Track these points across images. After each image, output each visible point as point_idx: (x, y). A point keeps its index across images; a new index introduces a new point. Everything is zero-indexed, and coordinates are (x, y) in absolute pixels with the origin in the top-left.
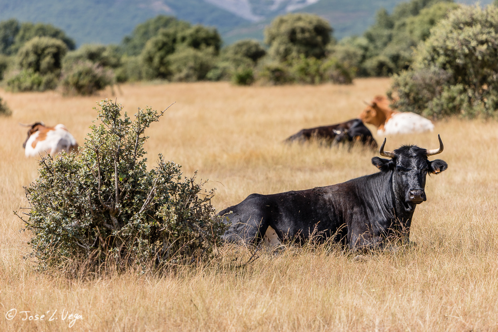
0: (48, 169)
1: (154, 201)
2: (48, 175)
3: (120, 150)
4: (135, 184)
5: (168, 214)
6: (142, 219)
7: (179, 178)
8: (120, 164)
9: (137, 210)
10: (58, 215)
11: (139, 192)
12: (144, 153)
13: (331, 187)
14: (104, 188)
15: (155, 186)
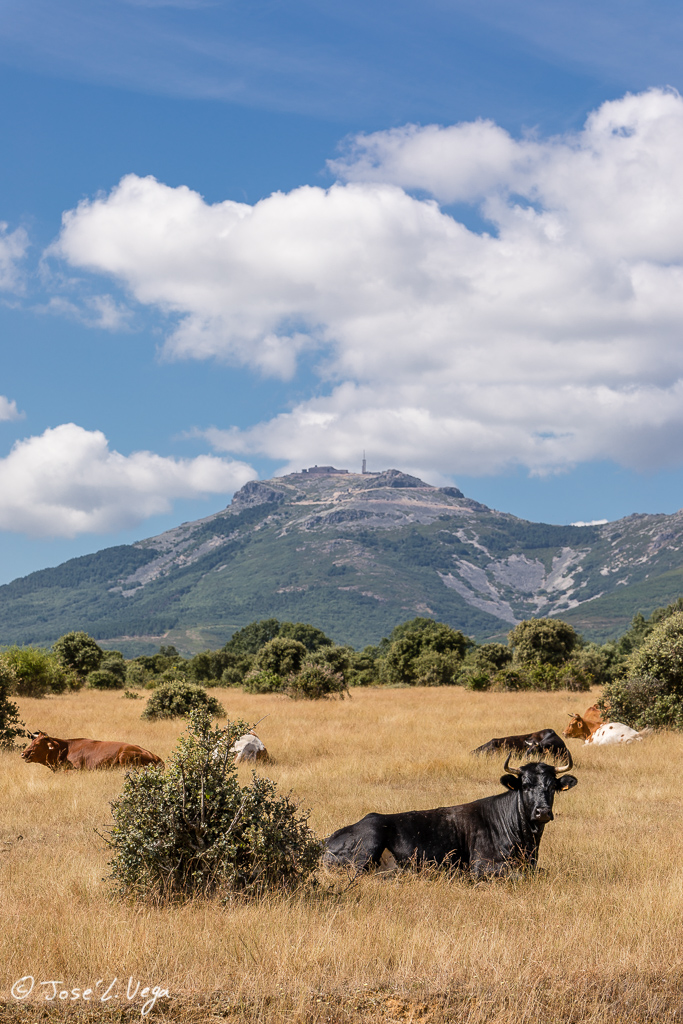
0: (132, 783)
1: (242, 821)
2: (132, 790)
3: (208, 765)
4: (222, 803)
5: (255, 835)
6: (229, 841)
7: (273, 797)
8: (207, 780)
9: (224, 830)
10: (139, 834)
11: (226, 811)
12: (235, 768)
13: (455, 808)
14: (189, 806)
15: (243, 804)
